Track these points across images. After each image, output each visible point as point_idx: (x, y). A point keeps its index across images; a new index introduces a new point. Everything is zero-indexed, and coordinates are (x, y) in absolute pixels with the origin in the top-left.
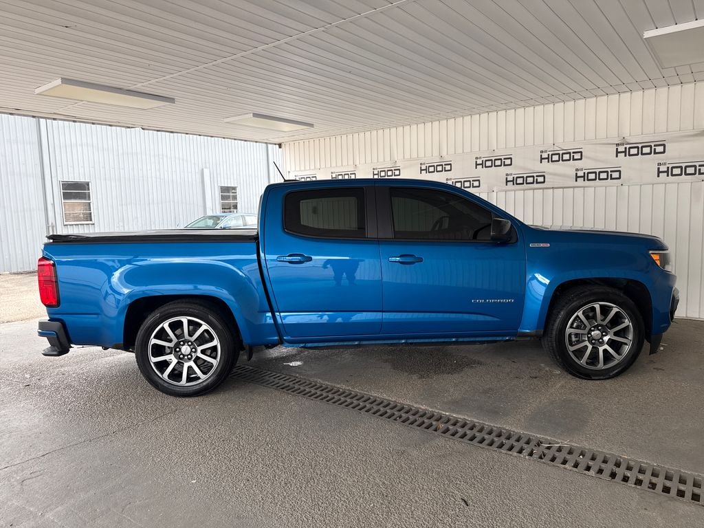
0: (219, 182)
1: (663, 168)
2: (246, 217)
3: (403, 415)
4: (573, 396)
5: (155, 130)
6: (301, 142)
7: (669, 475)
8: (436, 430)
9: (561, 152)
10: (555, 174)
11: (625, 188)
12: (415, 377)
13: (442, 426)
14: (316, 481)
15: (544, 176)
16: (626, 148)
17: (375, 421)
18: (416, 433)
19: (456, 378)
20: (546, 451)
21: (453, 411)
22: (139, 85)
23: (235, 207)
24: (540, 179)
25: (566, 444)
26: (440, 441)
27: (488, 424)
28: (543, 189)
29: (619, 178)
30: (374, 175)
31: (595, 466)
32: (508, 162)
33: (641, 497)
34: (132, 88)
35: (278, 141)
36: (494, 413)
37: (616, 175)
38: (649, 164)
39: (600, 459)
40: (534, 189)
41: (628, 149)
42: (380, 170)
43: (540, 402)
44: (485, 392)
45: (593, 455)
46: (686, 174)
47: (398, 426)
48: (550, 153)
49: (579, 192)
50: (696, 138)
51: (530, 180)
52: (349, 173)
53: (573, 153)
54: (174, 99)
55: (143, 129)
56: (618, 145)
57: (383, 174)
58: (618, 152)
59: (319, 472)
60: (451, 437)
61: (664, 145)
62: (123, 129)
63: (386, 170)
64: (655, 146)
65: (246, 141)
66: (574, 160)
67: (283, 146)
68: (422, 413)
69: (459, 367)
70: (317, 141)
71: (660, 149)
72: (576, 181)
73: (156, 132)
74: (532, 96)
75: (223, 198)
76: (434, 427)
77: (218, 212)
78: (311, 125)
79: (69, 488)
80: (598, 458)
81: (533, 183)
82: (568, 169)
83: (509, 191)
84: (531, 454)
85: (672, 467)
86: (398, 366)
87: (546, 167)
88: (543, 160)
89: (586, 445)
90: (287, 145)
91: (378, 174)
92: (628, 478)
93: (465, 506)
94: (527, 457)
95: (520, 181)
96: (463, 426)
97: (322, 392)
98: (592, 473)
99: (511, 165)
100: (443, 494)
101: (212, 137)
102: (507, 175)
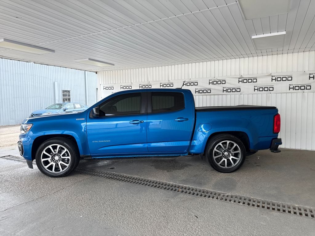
0: (62, 88)
1: (256, 88)
2: (75, 105)
3: (164, 186)
4: (229, 177)
5: (40, 64)
6: (107, 72)
7: (268, 203)
8: (178, 191)
9: (217, 81)
10: (215, 89)
11: (242, 95)
12: (165, 171)
13: (180, 190)
14: (135, 213)
15: (210, 90)
16: (242, 80)
17: (153, 189)
18: (171, 193)
19: (182, 171)
20: (223, 197)
21: (184, 184)
22: (40, 44)
23: (69, 100)
24: (209, 91)
25: (230, 194)
26: (182, 195)
27: (199, 188)
28: (210, 95)
29: (240, 91)
30: (140, 87)
31: (242, 201)
32: (196, 84)
33: (260, 211)
34: (37, 45)
35: (96, 71)
36: (200, 184)
37: (238, 90)
38: (251, 86)
39: (243, 199)
40: (206, 95)
41: (243, 80)
42: (142, 85)
43: (217, 179)
44: (195, 176)
45: (240, 198)
46: (265, 91)
47: (163, 190)
48: (213, 81)
49: (224, 96)
50: (268, 77)
51: (205, 91)
52: (129, 86)
53: (222, 81)
54: (54, 51)
55: (34, 63)
56: (239, 78)
57: (144, 87)
58: (239, 81)
59: (135, 209)
60: (185, 194)
61: (256, 79)
62: (25, 62)
63: (145, 85)
64: (253, 79)
65: (81, 70)
66: (222, 84)
67: (98, 73)
68: (171, 185)
69: (182, 167)
70: (114, 71)
71: (255, 81)
72: (223, 92)
73: (40, 65)
74: (207, 57)
75: (64, 95)
76: (177, 190)
77: (61, 102)
78: (113, 65)
79: (23, 222)
80: (242, 198)
81: (206, 93)
82: (220, 87)
83: (197, 95)
84: (217, 198)
85: (269, 200)
86: (157, 167)
87: (211, 86)
88: (210, 84)
89: (237, 194)
90: (100, 73)
91: (141, 87)
92: (254, 205)
93: (197, 218)
94: (216, 200)
95: (201, 92)
96: (189, 190)
97: (127, 179)
98: (241, 204)
99: (197, 85)
100: (187, 214)
101: (66, 68)
102: (196, 89)
